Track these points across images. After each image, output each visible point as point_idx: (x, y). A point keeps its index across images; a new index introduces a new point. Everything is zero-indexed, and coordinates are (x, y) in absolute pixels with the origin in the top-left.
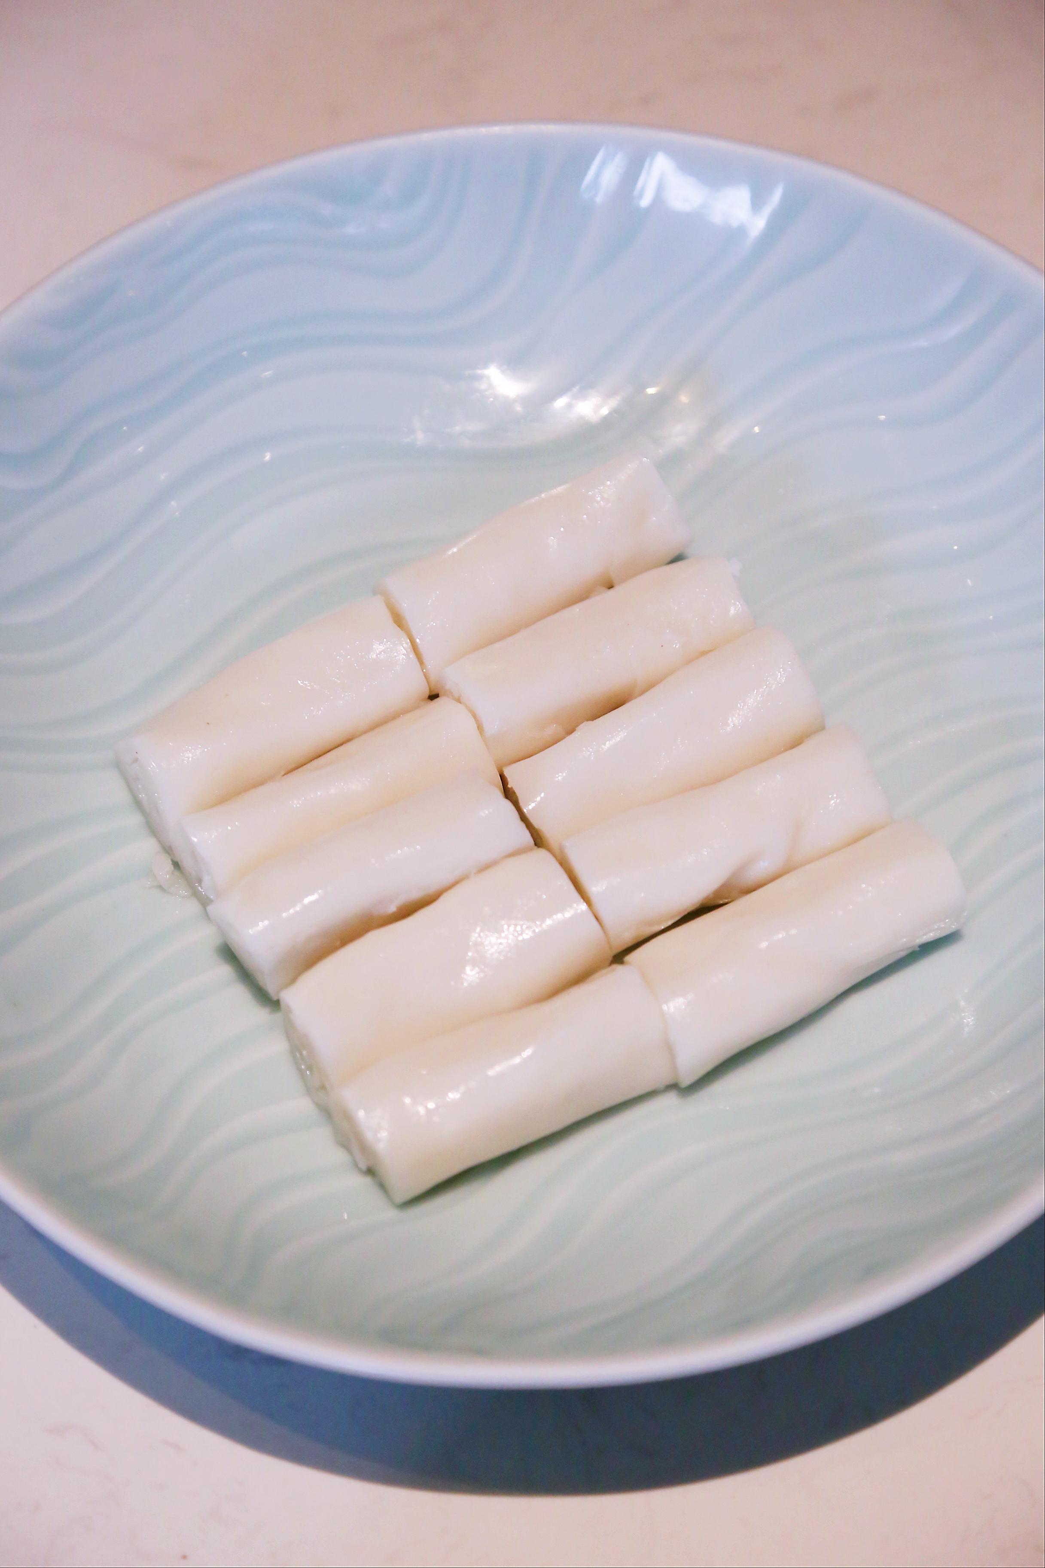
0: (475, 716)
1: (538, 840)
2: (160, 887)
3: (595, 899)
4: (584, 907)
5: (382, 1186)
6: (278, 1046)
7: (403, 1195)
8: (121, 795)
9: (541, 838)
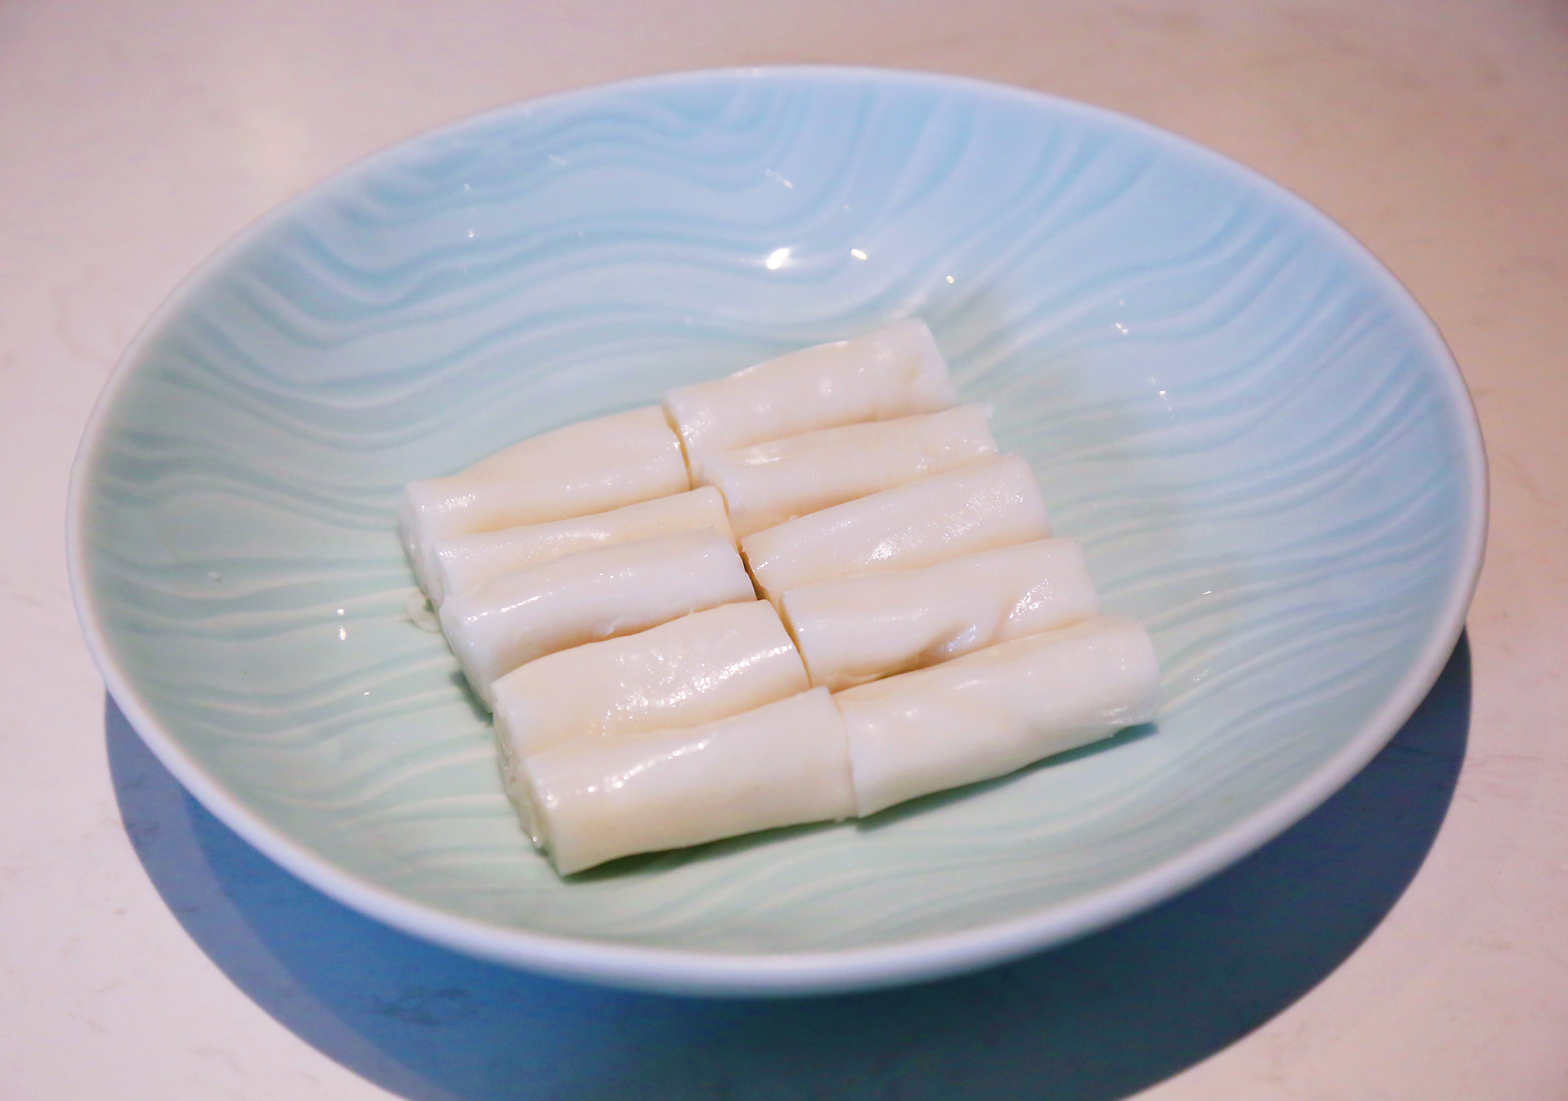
0: (723, 495)
1: (760, 594)
2: (412, 622)
3: (802, 643)
4: (791, 646)
5: (554, 866)
6: (487, 752)
7: (568, 868)
8: (397, 553)
9: (762, 592)
